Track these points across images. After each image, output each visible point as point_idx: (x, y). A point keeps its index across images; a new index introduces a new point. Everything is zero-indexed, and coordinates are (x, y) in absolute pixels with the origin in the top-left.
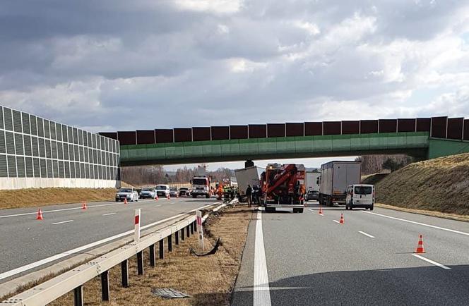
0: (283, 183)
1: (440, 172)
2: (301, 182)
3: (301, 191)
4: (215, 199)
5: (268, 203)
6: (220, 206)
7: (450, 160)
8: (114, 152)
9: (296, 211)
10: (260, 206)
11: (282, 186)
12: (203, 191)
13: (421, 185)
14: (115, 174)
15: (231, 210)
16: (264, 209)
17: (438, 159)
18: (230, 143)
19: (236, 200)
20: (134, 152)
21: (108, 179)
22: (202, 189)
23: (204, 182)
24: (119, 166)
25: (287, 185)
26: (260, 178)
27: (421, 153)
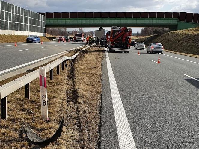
0: (119, 37)
1: (189, 35)
2: (129, 37)
3: (129, 42)
4: (85, 43)
5: (111, 47)
6: (87, 47)
7: (191, 30)
8: (43, 21)
9: (125, 52)
10: (106, 48)
11: (119, 39)
12: (80, 39)
13: (180, 41)
14: (43, 30)
15: (92, 50)
16: (108, 50)
17: (184, 30)
18: (93, 19)
19: (94, 44)
20: (52, 22)
21: (40, 32)
22: (80, 38)
23: (81, 35)
24: (45, 27)
25: (122, 38)
26: (106, 34)
27: (174, 27)
